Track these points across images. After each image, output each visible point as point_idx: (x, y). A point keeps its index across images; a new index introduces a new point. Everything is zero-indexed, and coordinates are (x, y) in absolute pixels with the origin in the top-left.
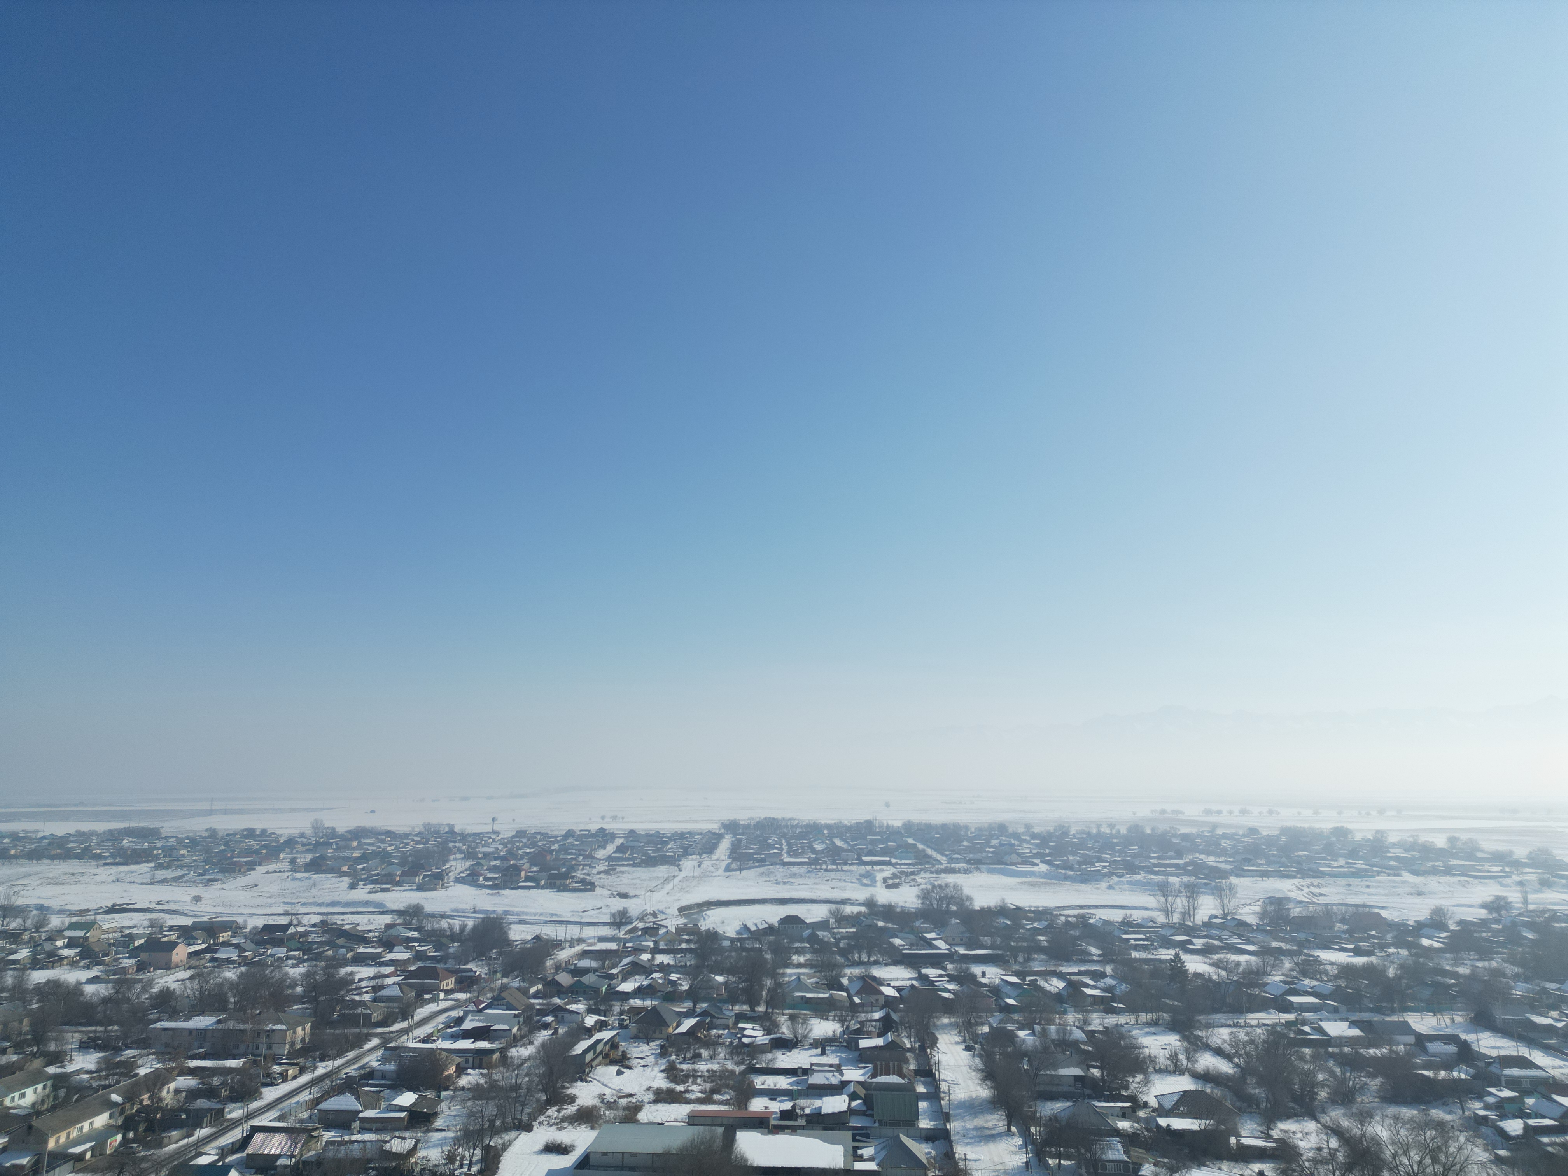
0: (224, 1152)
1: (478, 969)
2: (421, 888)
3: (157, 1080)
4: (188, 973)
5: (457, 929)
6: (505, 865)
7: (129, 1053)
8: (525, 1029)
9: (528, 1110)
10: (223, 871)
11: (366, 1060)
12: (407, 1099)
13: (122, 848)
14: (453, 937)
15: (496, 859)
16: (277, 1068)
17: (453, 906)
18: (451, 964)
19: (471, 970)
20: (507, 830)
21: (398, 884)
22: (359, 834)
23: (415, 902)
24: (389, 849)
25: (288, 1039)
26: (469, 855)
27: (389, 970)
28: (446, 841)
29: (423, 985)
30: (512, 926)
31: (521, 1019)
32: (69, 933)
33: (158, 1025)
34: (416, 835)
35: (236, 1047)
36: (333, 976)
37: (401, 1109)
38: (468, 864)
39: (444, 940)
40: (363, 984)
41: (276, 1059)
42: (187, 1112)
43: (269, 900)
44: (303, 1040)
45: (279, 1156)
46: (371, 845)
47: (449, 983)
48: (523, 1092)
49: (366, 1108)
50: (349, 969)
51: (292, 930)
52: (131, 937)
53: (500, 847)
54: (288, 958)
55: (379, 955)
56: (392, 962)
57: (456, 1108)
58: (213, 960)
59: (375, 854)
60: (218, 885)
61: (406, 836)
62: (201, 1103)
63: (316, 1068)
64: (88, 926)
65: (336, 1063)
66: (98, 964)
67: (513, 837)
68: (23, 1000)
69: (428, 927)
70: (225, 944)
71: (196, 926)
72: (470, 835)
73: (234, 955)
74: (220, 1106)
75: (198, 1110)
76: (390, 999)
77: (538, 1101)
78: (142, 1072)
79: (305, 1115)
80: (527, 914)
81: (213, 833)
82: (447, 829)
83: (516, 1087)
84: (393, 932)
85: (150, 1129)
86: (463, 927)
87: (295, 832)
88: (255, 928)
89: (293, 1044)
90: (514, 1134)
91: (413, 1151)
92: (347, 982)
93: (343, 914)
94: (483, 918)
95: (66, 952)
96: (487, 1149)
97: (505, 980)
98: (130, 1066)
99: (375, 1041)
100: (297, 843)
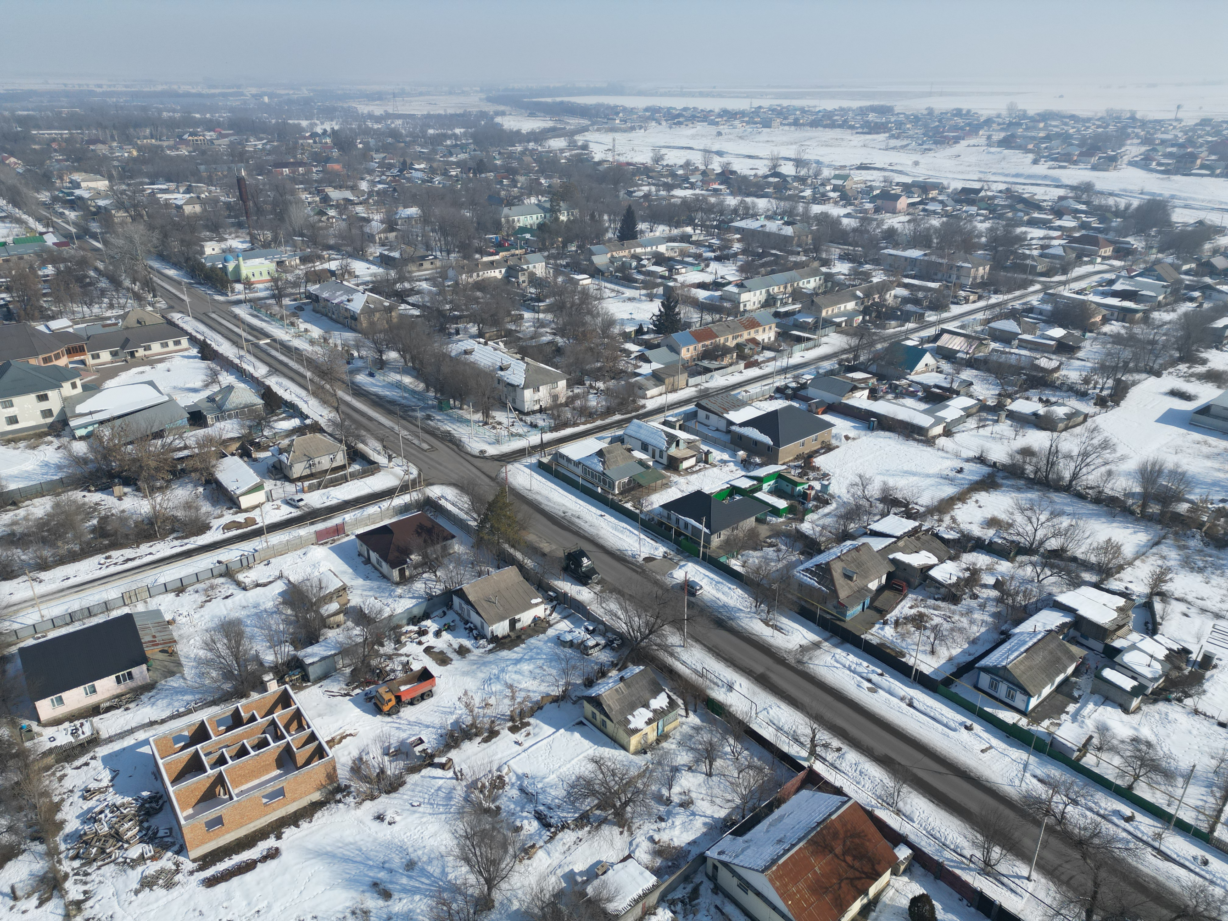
0: (923, 341)
1: (1136, 242)
2: (1094, 168)
3: (883, 288)
4: (907, 218)
5: (1122, 206)
6: (1182, 151)
7: (868, 267)
8: (1171, 299)
9: (1160, 361)
10: (936, 143)
11: (1028, 299)
12: (1058, 332)
13: (868, 121)
14: (1117, 213)
15: (1173, 146)
16: (962, 293)
17: (1122, 186)
18: (1111, 236)
19: (1128, 243)
20: (1190, 117)
21: (1075, 163)
22: (1045, 117)
23: (1087, 180)
24: (1071, 131)
25: (972, 274)
26: (1146, 141)
27: (1058, 233)
28: (1125, 127)
29: (1084, 249)
30: (1176, 210)
31: (1169, 290)
32: (834, 182)
33: (886, 251)
34: (1098, 120)
35: (936, 274)
36: (1010, 232)
37: (1052, 339)
38: (1143, 149)
39: (1108, 215)
40: (1034, 242)
41: (962, 287)
42: (901, 310)
43: (968, 169)
44: (983, 277)
45: (958, 351)
46: (1056, 127)
47: (1108, 251)
48: (1159, 347)
49: (1024, 332)
50: (1023, 229)
51: (982, 194)
52: (871, 188)
53: (1180, 135)
54: (978, 215)
55: (1050, 221)
56: (1060, 228)
57: (1097, 347)
58: (924, 210)
59: (1058, 135)
60: (931, 154)
61: (1089, 120)
62: (910, 307)
63: (990, 298)
64: (845, 178)
65: (1006, 297)
66: (850, 205)
67: (1197, 125)
68: (808, 223)
69: (1096, 202)
70: (933, 199)
71: (915, 184)
72: (1150, 122)
73: (938, 208)
74: (921, 311)
75: (908, 311)
76: (1054, 257)
77: (1171, 356)
78: (875, 280)
79: (979, 328)
80: (1194, 199)
81: (931, 111)
82: (1128, 115)
83: (1153, 342)
84: (1064, 203)
85: (879, 316)
86: (1128, 207)
87: (992, 113)
88: (955, 189)
89: (975, 278)
90: (1144, 376)
91: (1057, 369)
92: (1021, 239)
93: (1025, 184)
94: (1149, 200)
95: (832, 195)
96: (1118, 382)
97: (1160, 256)
98: (867, 276)
99: (1038, 287)
100: (994, 122)
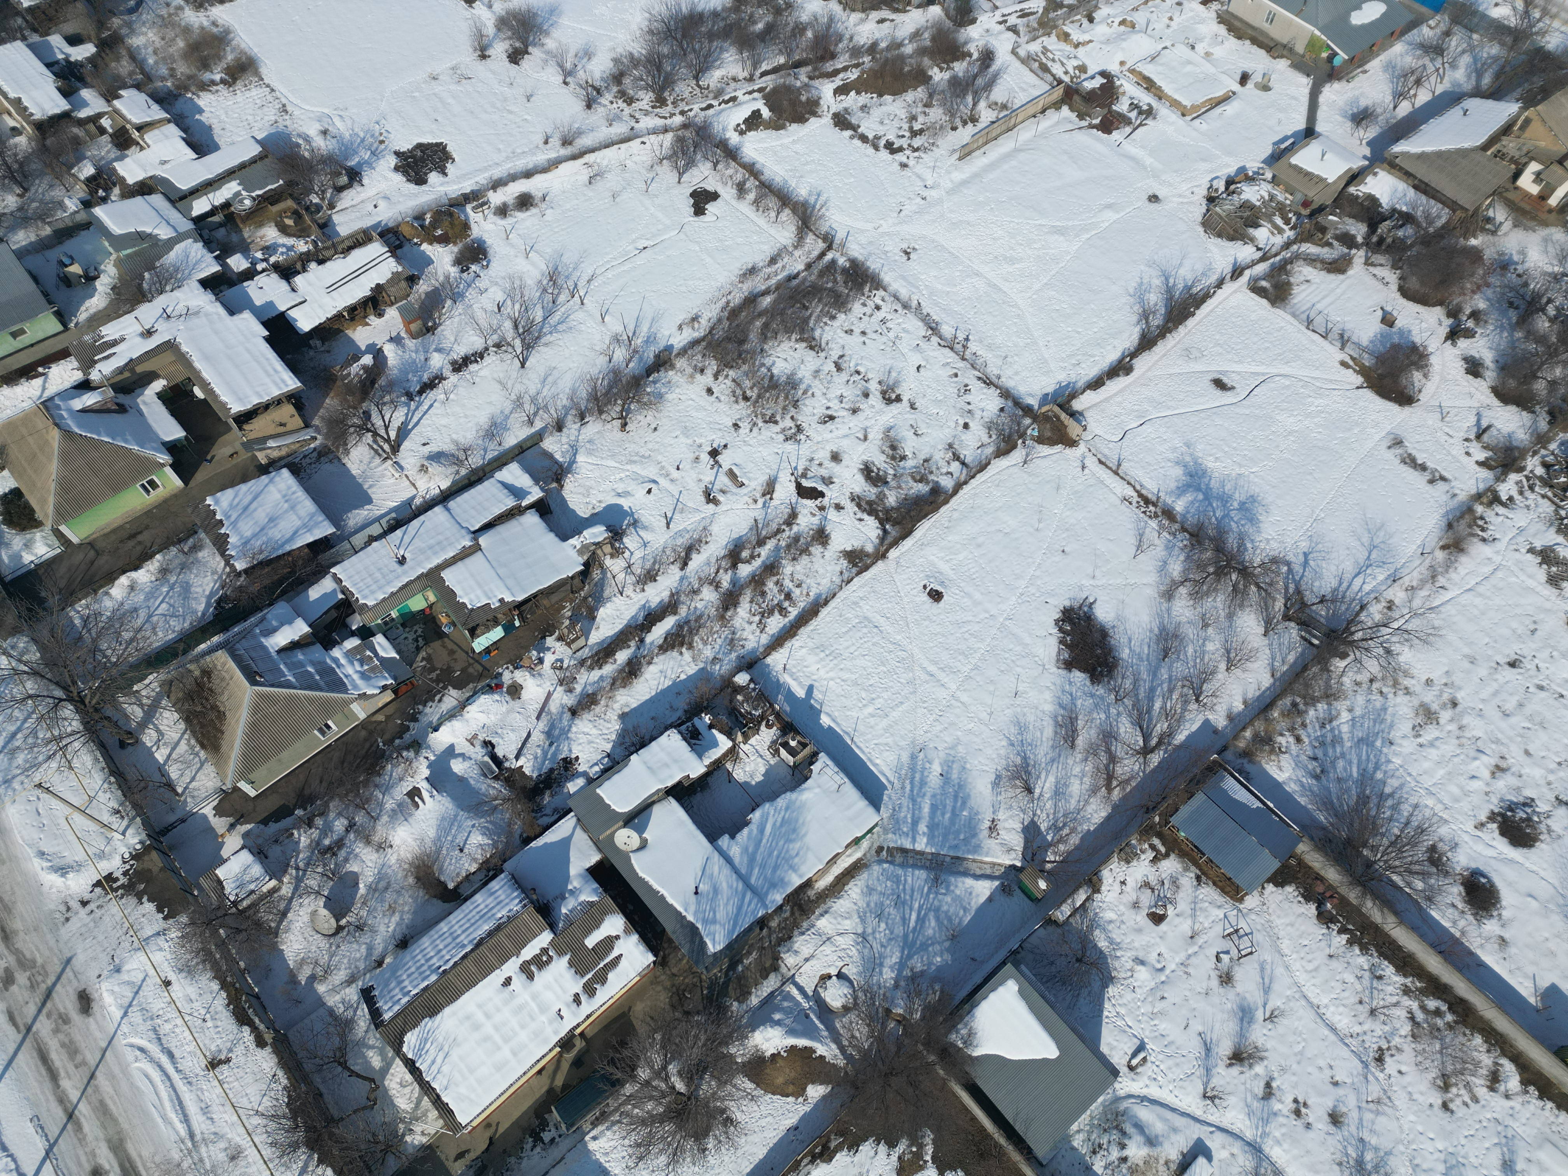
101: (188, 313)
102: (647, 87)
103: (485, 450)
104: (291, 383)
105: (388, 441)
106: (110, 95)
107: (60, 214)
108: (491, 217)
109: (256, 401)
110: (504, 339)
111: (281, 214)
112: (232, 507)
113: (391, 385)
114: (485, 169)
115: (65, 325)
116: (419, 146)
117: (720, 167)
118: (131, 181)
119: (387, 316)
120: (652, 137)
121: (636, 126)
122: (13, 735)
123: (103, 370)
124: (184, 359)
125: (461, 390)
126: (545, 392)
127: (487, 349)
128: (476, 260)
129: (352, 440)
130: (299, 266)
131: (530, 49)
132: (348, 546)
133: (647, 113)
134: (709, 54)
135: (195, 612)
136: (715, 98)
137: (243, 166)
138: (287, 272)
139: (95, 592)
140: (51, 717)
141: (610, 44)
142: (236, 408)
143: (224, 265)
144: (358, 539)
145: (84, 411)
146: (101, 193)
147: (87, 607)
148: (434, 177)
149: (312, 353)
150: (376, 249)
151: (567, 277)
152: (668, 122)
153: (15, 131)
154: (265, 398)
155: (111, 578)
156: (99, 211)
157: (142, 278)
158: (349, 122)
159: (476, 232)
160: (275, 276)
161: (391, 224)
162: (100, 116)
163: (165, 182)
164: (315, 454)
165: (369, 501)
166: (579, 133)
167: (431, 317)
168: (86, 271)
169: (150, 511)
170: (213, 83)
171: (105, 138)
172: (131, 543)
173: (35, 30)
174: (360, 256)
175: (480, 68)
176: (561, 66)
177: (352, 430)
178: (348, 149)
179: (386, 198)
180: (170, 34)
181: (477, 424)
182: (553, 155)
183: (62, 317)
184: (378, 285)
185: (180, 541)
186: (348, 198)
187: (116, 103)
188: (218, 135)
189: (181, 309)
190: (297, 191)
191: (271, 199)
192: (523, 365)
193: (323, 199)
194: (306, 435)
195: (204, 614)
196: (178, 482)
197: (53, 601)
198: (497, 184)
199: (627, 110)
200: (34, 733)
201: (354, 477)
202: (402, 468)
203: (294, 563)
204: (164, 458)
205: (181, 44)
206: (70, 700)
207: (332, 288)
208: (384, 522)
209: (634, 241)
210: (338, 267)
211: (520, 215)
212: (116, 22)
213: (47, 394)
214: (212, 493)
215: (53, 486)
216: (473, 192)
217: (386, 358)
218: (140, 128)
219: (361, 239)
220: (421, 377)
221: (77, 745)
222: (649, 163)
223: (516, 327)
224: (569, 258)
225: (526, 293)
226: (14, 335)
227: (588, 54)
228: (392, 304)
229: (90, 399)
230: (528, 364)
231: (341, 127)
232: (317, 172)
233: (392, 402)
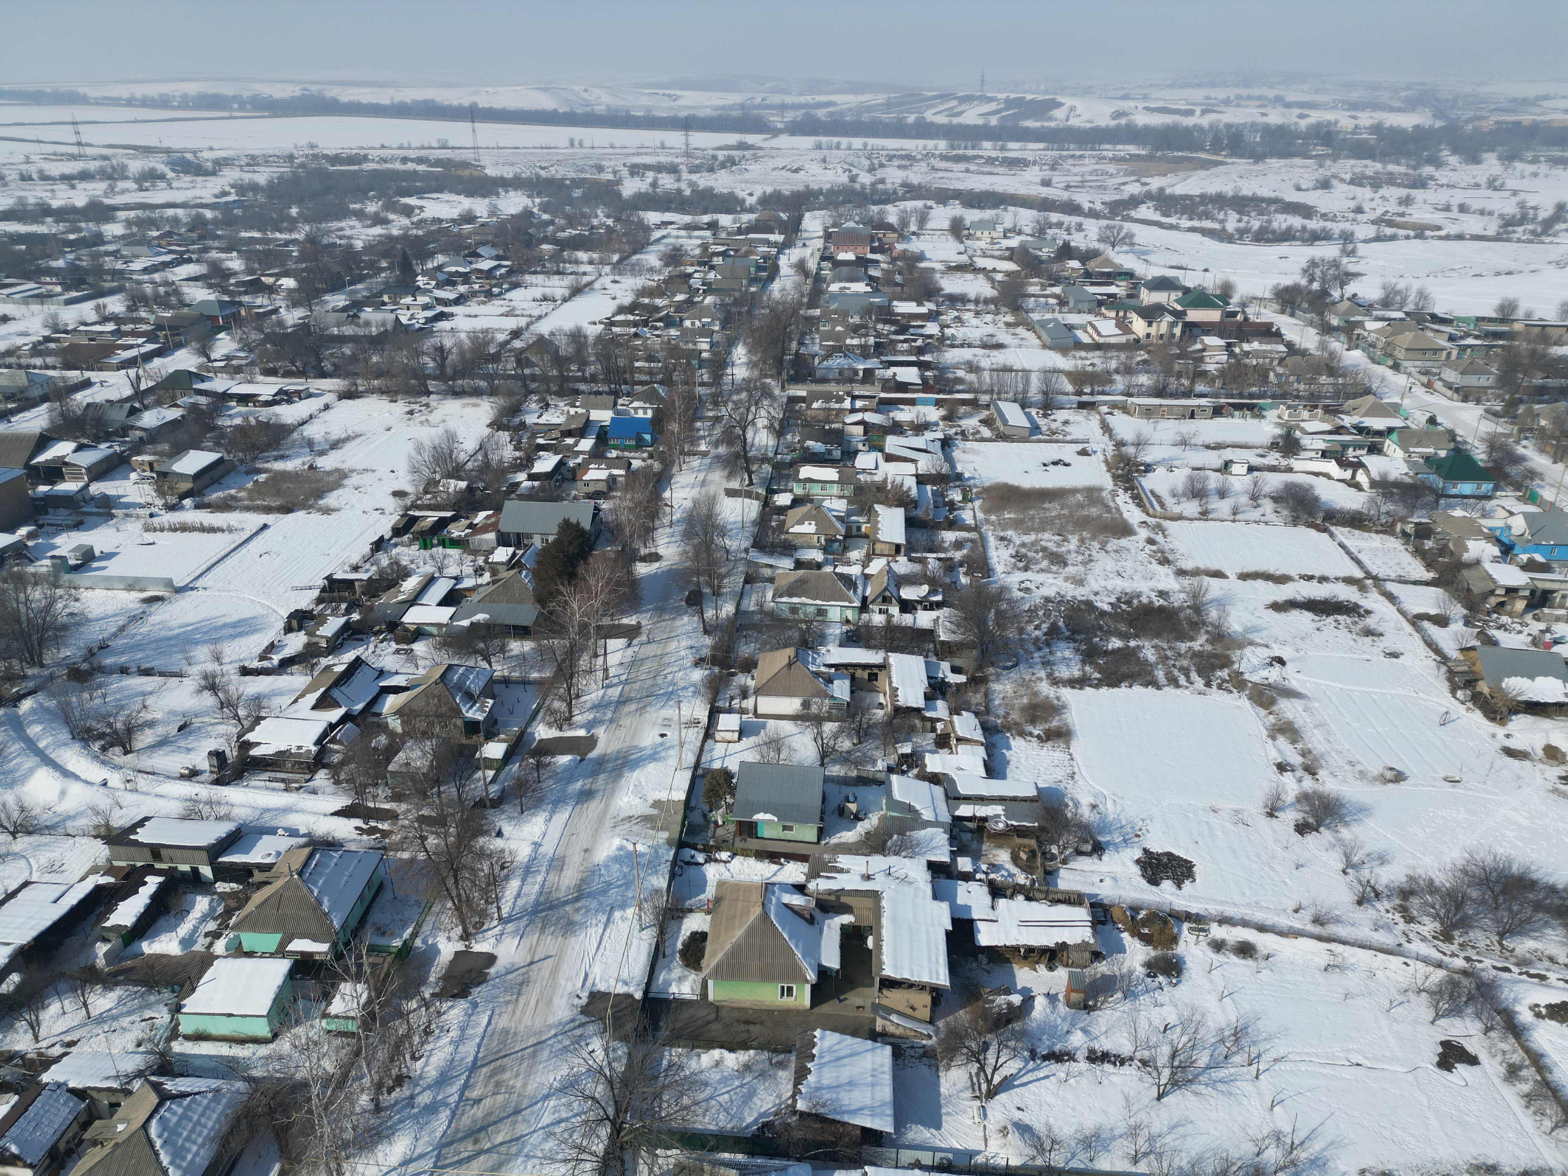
101: (905, 880)
102: (1436, 917)
103: (1073, 1155)
104: (942, 978)
105: (989, 1082)
106: (955, 711)
107: (869, 767)
108: (1203, 945)
109: (906, 975)
110: (1154, 1060)
111: (1021, 847)
112: (830, 1050)
113: (1022, 1035)
114: (1221, 903)
115: (819, 839)
116: (1169, 855)
117: (1492, 1034)
118: (929, 769)
119: (1056, 973)
120: (1420, 965)
121: (1406, 945)
122: (560, 1121)
123: (821, 885)
124: (878, 911)
125: (1084, 1081)
126: (1168, 1139)
127: (1131, 1059)
128: (1167, 973)
129: (959, 1060)
130: (1009, 892)
131: (1322, 829)
132: (894, 1156)
133: (1424, 939)
134: (1528, 921)
135: (742, 1120)
136: (1518, 965)
137: (1014, 799)
138: (997, 891)
139: (693, 1048)
140: (590, 1127)
141: (1413, 862)
142: (889, 971)
143: (954, 860)
144: (907, 1156)
145: (786, 905)
146: (905, 767)
147: (680, 1056)
148: (1167, 885)
149: (974, 965)
150: (1082, 914)
151: (1254, 1043)
152: (1447, 959)
153: (881, 706)
154: (915, 978)
155: (710, 1045)
156: (894, 778)
157: (891, 837)
158: (1119, 809)
159: (1180, 949)
160: (985, 889)
161: (1105, 901)
162: (939, 720)
163: (952, 782)
164: (921, 1051)
165: (937, 1125)
166: (1337, 920)
167: (1095, 997)
168: (858, 812)
169: (773, 1011)
170: (1031, 734)
171: (933, 735)
172: (742, 1027)
173: (937, 655)
174: (1063, 912)
175: (1265, 822)
176: (1348, 857)
177: (965, 1051)
178: (1105, 827)
179: (1115, 879)
180: (1022, 691)
181: (1080, 1124)
182: (1298, 925)
183: (822, 833)
184: (1064, 943)
185: (775, 1051)
186: (1083, 863)
187: (955, 718)
188: (1011, 771)
189: (901, 873)
190: (1043, 837)
191: (1020, 832)
192: (1160, 1097)
193: (1061, 853)
194: (925, 1029)
195: (747, 1127)
196: (807, 1002)
197: (664, 1033)
198: (1224, 921)
199: (1402, 926)
200: (572, 1131)
201: (939, 1094)
202: (985, 1116)
203: (840, 1137)
204: (812, 976)
205: (1025, 700)
206: (613, 1123)
207: (1025, 923)
208: (939, 1155)
209: (1348, 1051)
210: (1040, 910)
211: (1234, 959)
212: (991, 670)
213: (773, 880)
214: (824, 1029)
215: (728, 947)
216: (1197, 915)
217: (1032, 1008)
218: (959, 740)
219: (1073, 899)
220: (1054, 1044)
221: (588, 1166)
222: (1404, 986)
223: (1173, 1056)
224: (1265, 1026)
225: (1202, 1032)
226: (785, 828)
227: (1383, 860)
228: (1067, 966)
229: (797, 900)
230: (1165, 1100)
231: (1110, 809)
232: (1069, 832)
233: (1014, 1049)
